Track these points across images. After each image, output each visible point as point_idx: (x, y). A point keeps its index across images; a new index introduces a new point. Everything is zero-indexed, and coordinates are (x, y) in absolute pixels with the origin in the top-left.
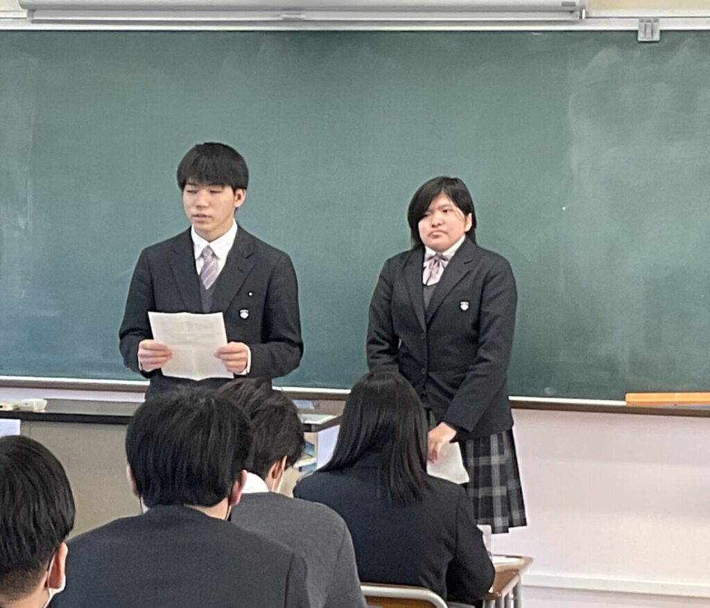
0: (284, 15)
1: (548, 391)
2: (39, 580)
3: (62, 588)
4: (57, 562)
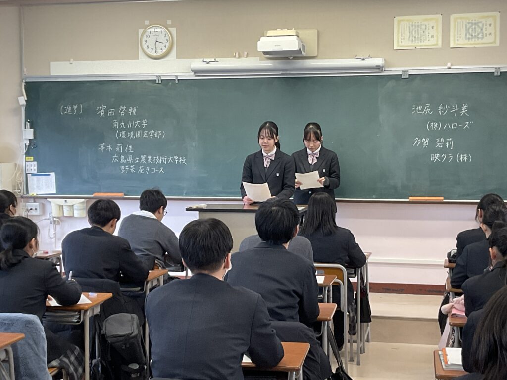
0: (281, 72)
1: (374, 197)
2: (221, 266)
3: (230, 268)
4: (227, 259)
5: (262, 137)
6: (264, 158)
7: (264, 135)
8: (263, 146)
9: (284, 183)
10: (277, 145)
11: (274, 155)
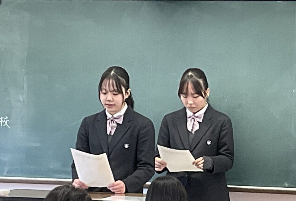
5: (104, 91)
6: (108, 121)
7: (107, 88)
8: (106, 104)
9: (138, 160)
10: (130, 101)
11: (123, 117)
